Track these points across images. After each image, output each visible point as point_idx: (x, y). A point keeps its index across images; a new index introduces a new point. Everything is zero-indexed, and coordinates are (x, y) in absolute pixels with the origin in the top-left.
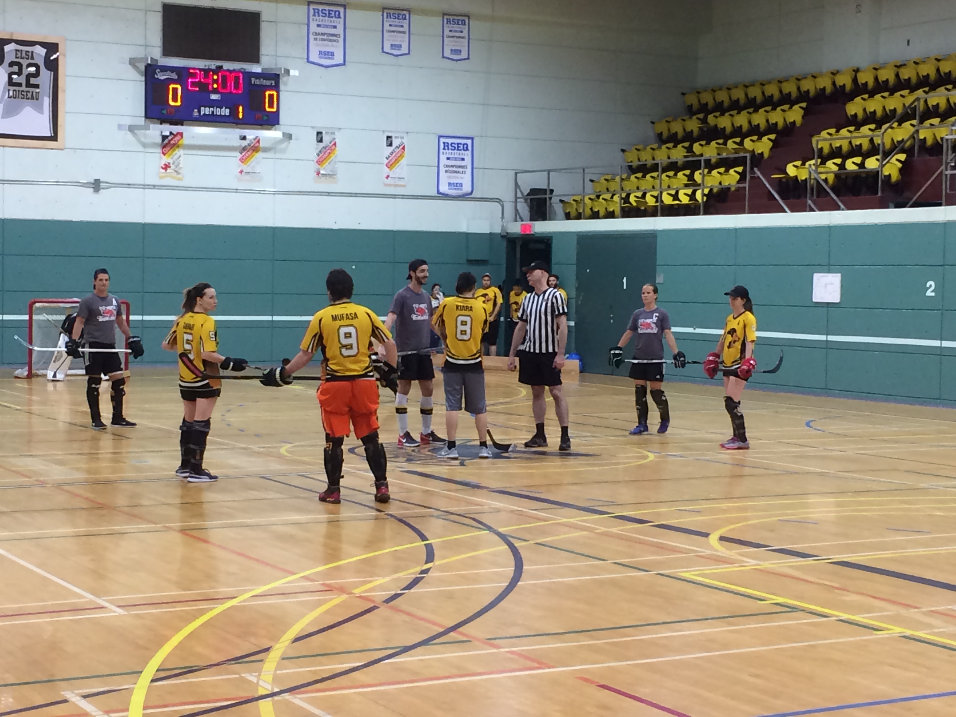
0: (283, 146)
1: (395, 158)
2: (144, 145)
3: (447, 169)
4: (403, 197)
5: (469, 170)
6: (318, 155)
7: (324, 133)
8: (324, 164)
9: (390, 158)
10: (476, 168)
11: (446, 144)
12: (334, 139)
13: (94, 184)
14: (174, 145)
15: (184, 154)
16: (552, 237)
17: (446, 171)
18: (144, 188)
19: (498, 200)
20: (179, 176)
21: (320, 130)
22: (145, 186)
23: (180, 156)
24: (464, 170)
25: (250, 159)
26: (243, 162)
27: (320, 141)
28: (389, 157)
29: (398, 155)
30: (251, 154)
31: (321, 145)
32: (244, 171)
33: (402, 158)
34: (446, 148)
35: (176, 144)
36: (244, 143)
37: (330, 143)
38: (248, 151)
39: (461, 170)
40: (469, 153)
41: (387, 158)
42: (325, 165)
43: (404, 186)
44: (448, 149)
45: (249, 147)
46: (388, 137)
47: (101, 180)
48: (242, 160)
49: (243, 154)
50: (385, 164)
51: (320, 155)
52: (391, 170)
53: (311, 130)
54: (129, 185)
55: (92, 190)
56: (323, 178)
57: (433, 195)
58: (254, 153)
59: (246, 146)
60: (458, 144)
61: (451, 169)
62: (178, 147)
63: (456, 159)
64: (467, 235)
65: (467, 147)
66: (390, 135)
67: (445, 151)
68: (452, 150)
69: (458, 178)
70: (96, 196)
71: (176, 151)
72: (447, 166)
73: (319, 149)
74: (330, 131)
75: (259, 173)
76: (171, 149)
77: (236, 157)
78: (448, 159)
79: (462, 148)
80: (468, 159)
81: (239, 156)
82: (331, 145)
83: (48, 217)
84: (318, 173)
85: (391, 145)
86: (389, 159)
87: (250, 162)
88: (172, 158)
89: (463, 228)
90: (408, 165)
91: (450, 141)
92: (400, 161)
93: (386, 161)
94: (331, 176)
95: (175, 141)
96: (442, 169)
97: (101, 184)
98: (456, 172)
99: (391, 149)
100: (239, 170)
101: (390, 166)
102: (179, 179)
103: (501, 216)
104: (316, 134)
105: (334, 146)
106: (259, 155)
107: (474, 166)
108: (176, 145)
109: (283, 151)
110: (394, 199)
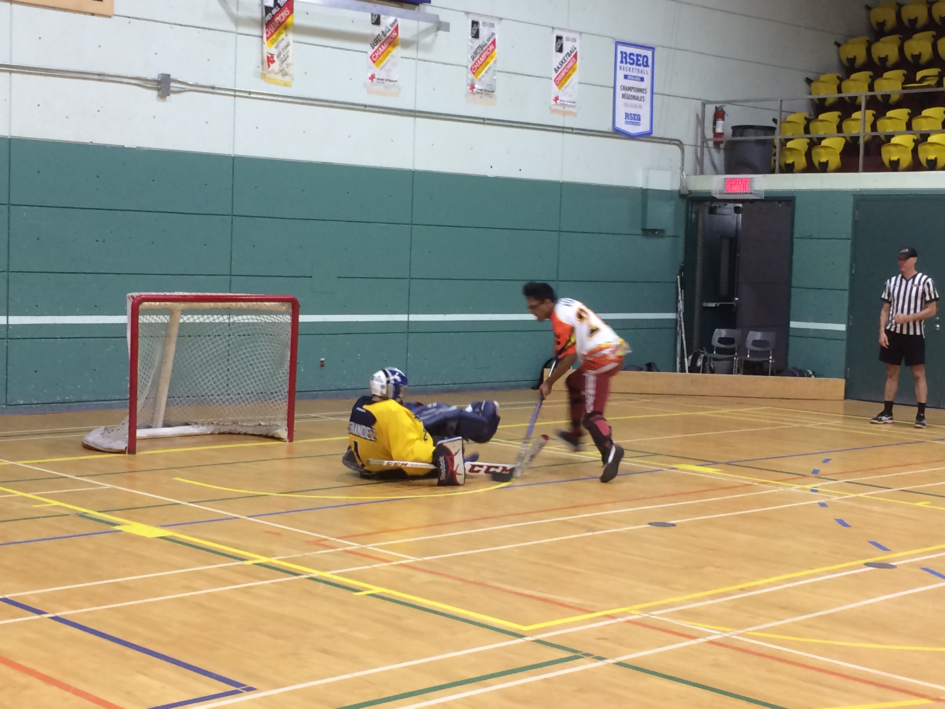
0: (428, 39)
1: (566, 70)
2: (237, 21)
3: (624, 92)
4: (572, 131)
5: (648, 96)
6: (473, 58)
7: (481, 22)
8: (480, 73)
9: (560, 70)
10: (656, 94)
11: (624, 55)
12: (493, 34)
13: (159, 82)
14: (281, 24)
15: (294, 42)
16: (794, 197)
17: (623, 96)
18: (235, 96)
19: (680, 144)
20: (287, 79)
21: (476, 19)
22: (235, 93)
23: (288, 45)
24: (643, 95)
25: (385, 58)
26: (374, 62)
27: (476, 35)
28: (559, 68)
29: (569, 67)
30: (387, 48)
31: (478, 43)
32: (376, 76)
33: (573, 71)
34: (624, 60)
35: (283, 22)
36: (377, 30)
37: (488, 41)
38: (383, 44)
39: (639, 94)
40: (649, 69)
41: (556, 71)
42: (481, 75)
43: (575, 114)
44: (626, 63)
45: (384, 38)
46: (559, 38)
47: (172, 77)
48: (375, 59)
49: (376, 47)
50: (553, 79)
51: (476, 59)
52: (560, 88)
53: (465, 16)
54: (213, 88)
55: (155, 93)
56: (478, 96)
57: (606, 130)
58: (390, 48)
59: (379, 35)
60: (638, 55)
61: (629, 93)
62: (286, 28)
63: (634, 78)
64: (645, 193)
65: (647, 62)
66: (560, 33)
67: (621, 65)
68: (631, 64)
69: (636, 106)
70: (161, 104)
71: (283, 36)
72: (624, 88)
73: (474, 50)
74: (488, 21)
75: (396, 81)
76: (275, 31)
77: (367, 52)
78: (626, 77)
79: (641, 62)
80: (648, 78)
81: (371, 51)
82: (489, 44)
83: (85, 138)
84: (472, 87)
85: (560, 50)
86: (559, 72)
87: (384, 63)
88: (276, 47)
89: (640, 183)
90: (579, 83)
91: (629, 50)
92: (570, 75)
93: (554, 75)
94: (489, 92)
95: (282, 17)
96: (619, 93)
97: (172, 84)
98: (634, 97)
99: (561, 56)
100: (369, 75)
101: (560, 82)
102: (286, 85)
103: (680, 165)
104: (470, 23)
105: (492, 47)
106: (397, 52)
107: (655, 91)
108: (283, 26)
109: (428, 48)
110: (561, 134)
